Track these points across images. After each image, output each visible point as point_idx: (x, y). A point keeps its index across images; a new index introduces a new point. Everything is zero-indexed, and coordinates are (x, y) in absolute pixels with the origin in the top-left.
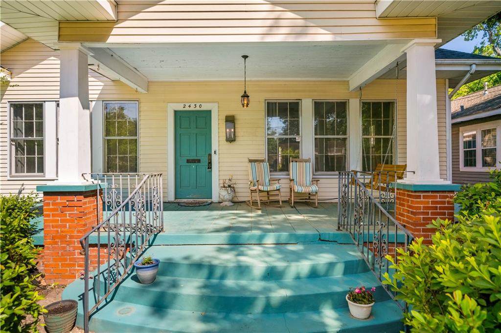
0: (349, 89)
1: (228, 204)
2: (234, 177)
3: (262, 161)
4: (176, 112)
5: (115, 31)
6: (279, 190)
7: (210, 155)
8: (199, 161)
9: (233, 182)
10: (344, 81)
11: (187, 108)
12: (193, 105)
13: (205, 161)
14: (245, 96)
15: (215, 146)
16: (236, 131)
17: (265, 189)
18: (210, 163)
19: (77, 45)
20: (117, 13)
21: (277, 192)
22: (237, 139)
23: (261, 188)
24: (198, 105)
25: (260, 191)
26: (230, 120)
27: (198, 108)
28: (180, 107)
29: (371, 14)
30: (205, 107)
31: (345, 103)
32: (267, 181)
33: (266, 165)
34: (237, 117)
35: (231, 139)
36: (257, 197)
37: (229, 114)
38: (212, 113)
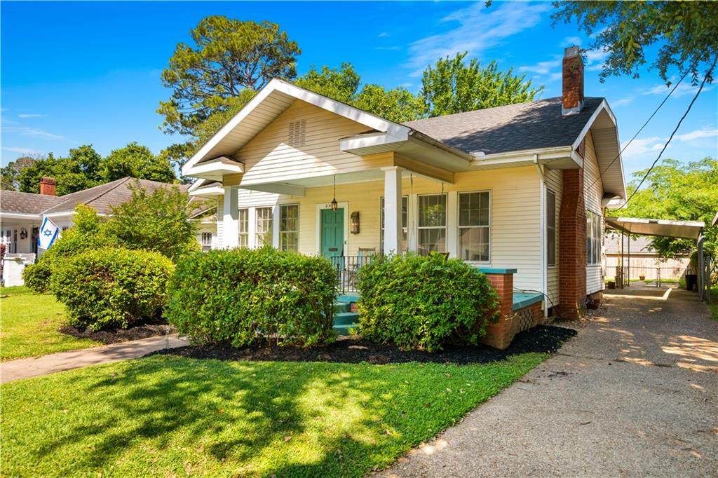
4: (322, 211)
5: (243, 178)
7: (343, 245)
8: (337, 250)
11: (328, 207)
15: (345, 239)
16: (360, 224)
18: (343, 251)
19: (230, 187)
20: (244, 168)
22: (361, 231)
26: (356, 217)
28: (324, 207)
30: (340, 206)
31: (445, 196)
34: (361, 213)
35: (357, 231)
37: (356, 210)
38: (345, 210)
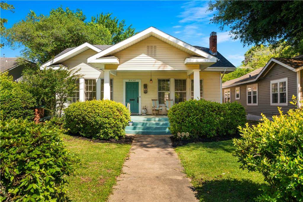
0: (187, 75)
1: (144, 114)
2: (147, 106)
3: (156, 100)
4: (126, 83)
5: (119, 67)
6: (162, 110)
7: (138, 98)
8: (134, 100)
9: (146, 107)
10: (185, 72)
11: (130, 81)
12: (132, 80)
13: (136, 100)
14: (151, 80)
15: (140, 95)
16: (148, 89)
17: (157, 109)
18: (138, 101)
19: (109, 70)
20: (120, 62)
21: (161, 110)
22: (148, 92)
23: (156, 109)
24: (134, 80)
25: (156, 110)
26: (145, 86)
27: (134, 81)
28: (128, 81)
29: (183, 63)
30: (137, 81)
31: (186, 80)
32: (158, 107)
33: (158, 102)
34: (148, 85)
35: (146, 92)
36: (155, 112)
37: (145, 83)
38: (139, 83)
